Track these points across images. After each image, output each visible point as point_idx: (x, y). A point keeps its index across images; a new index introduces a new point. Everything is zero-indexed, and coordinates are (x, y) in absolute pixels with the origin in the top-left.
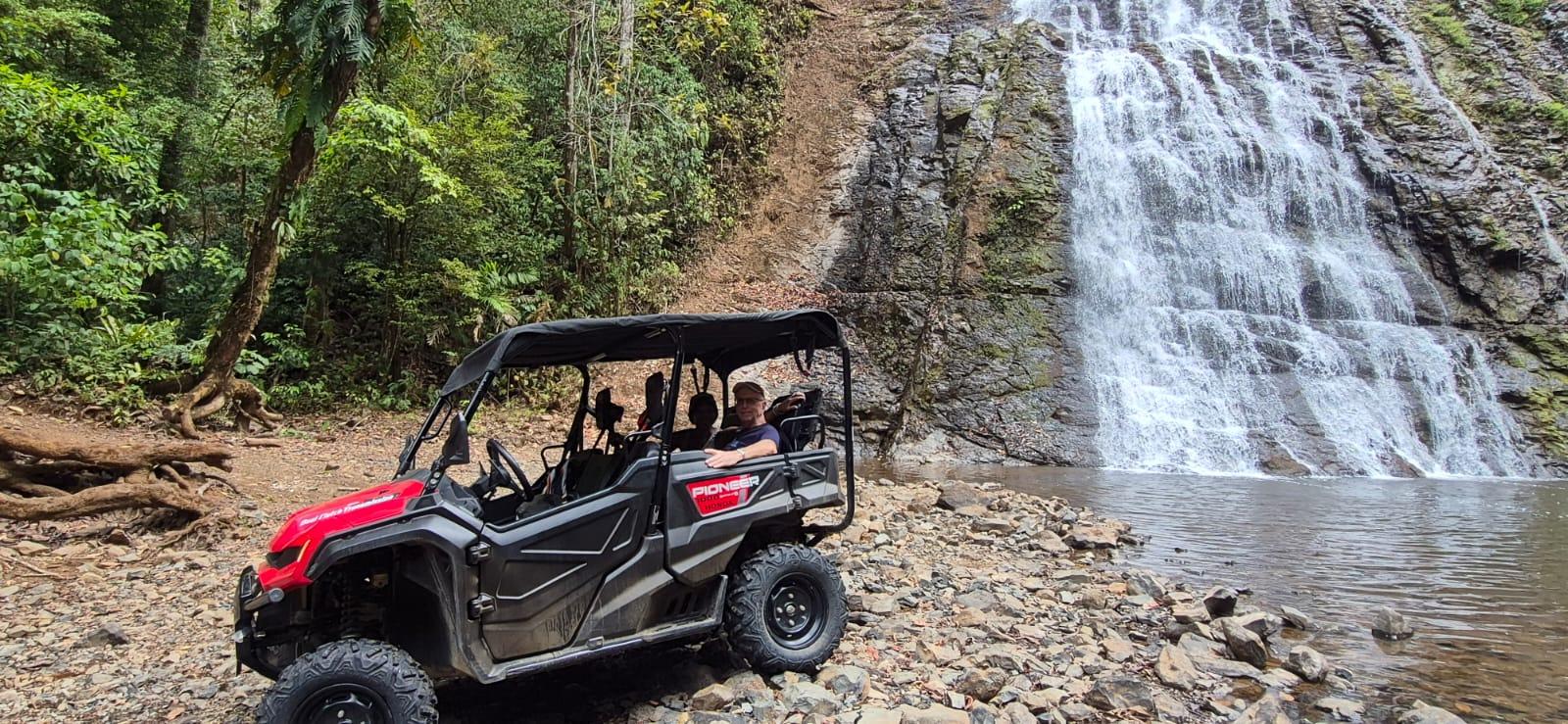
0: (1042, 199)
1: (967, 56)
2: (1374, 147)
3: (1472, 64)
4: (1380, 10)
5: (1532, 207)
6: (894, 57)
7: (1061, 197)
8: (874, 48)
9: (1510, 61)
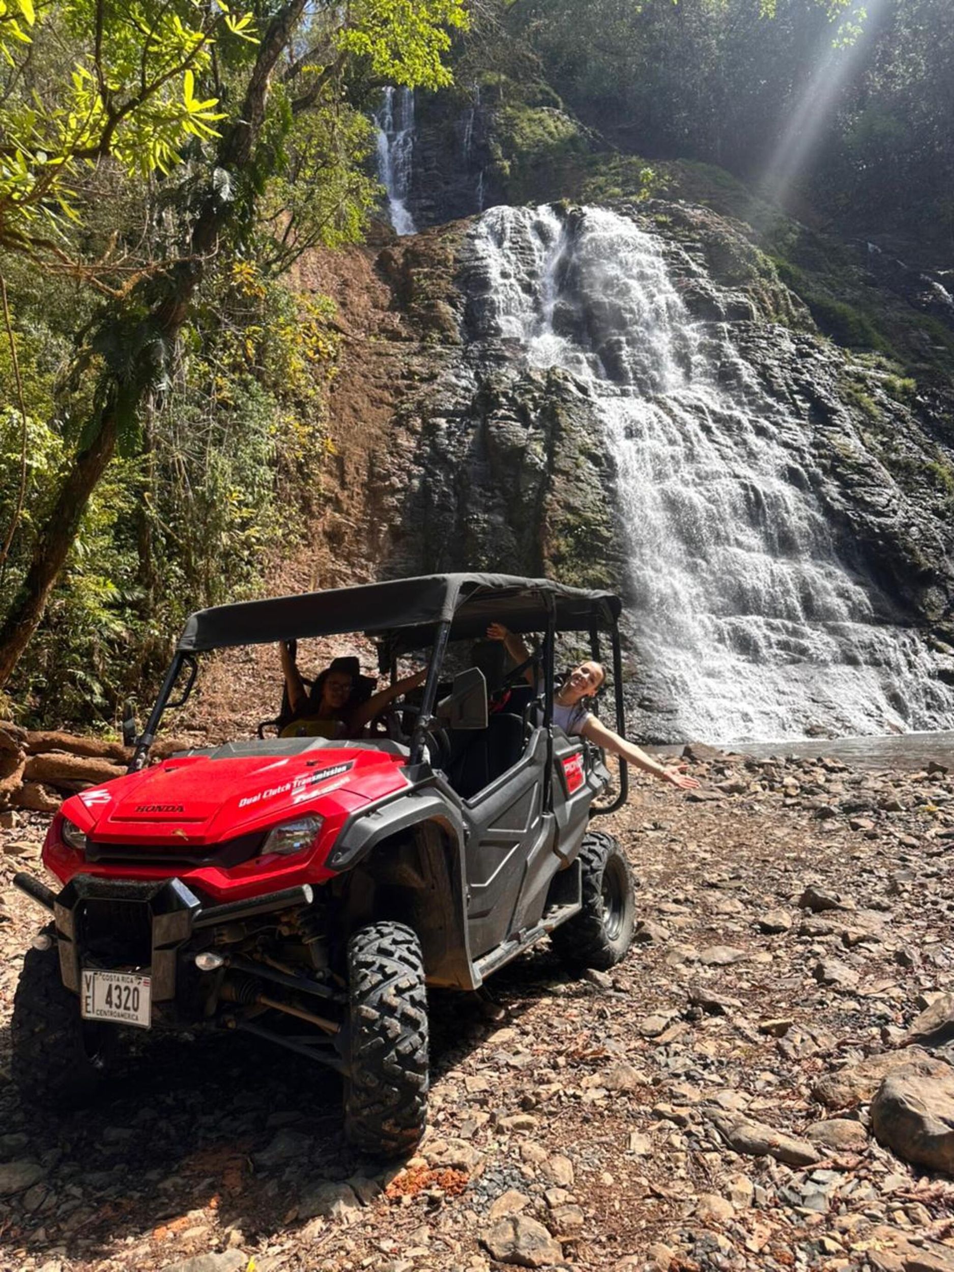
0: (599, 525)
1: (505, 395)
2: (832, 488)
3: (883, 431)
4: (818, 384)
5: (935, 539)
6: (425, 387)
7: (615, 524)
8: (403, 377)
9: (905, 430)
